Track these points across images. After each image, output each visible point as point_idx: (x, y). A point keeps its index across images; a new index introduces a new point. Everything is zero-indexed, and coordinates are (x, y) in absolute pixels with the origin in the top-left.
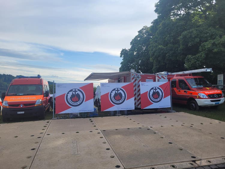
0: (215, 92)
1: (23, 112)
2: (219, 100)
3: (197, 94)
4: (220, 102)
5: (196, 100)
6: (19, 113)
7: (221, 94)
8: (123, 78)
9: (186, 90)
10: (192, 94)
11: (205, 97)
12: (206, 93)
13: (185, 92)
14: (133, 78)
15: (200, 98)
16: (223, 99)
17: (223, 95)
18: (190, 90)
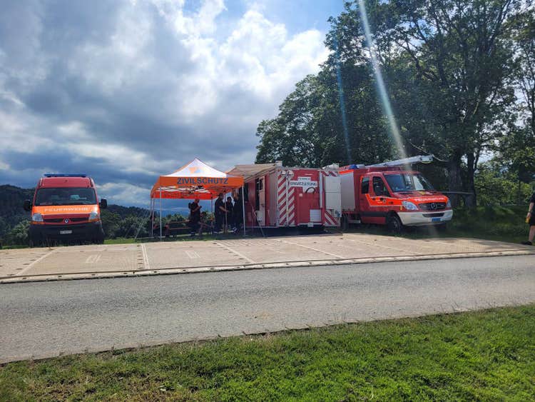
0: (433, 199)
1: (70, 232)
2: (442, 215)
3: (400, 202)
4: (442, 219)
5: (399, 213)
6: (63, 232)
7: (445, 203)
8: (264, 177)
9: (384, 197)
10: (392, 203)
11: (414, 207)
12: (416, 200)
13: (381, 199)
14: (280, 176)
15: (404, 210)
16: (450, 213)
17: (449, 205)
18: (390, 196)
